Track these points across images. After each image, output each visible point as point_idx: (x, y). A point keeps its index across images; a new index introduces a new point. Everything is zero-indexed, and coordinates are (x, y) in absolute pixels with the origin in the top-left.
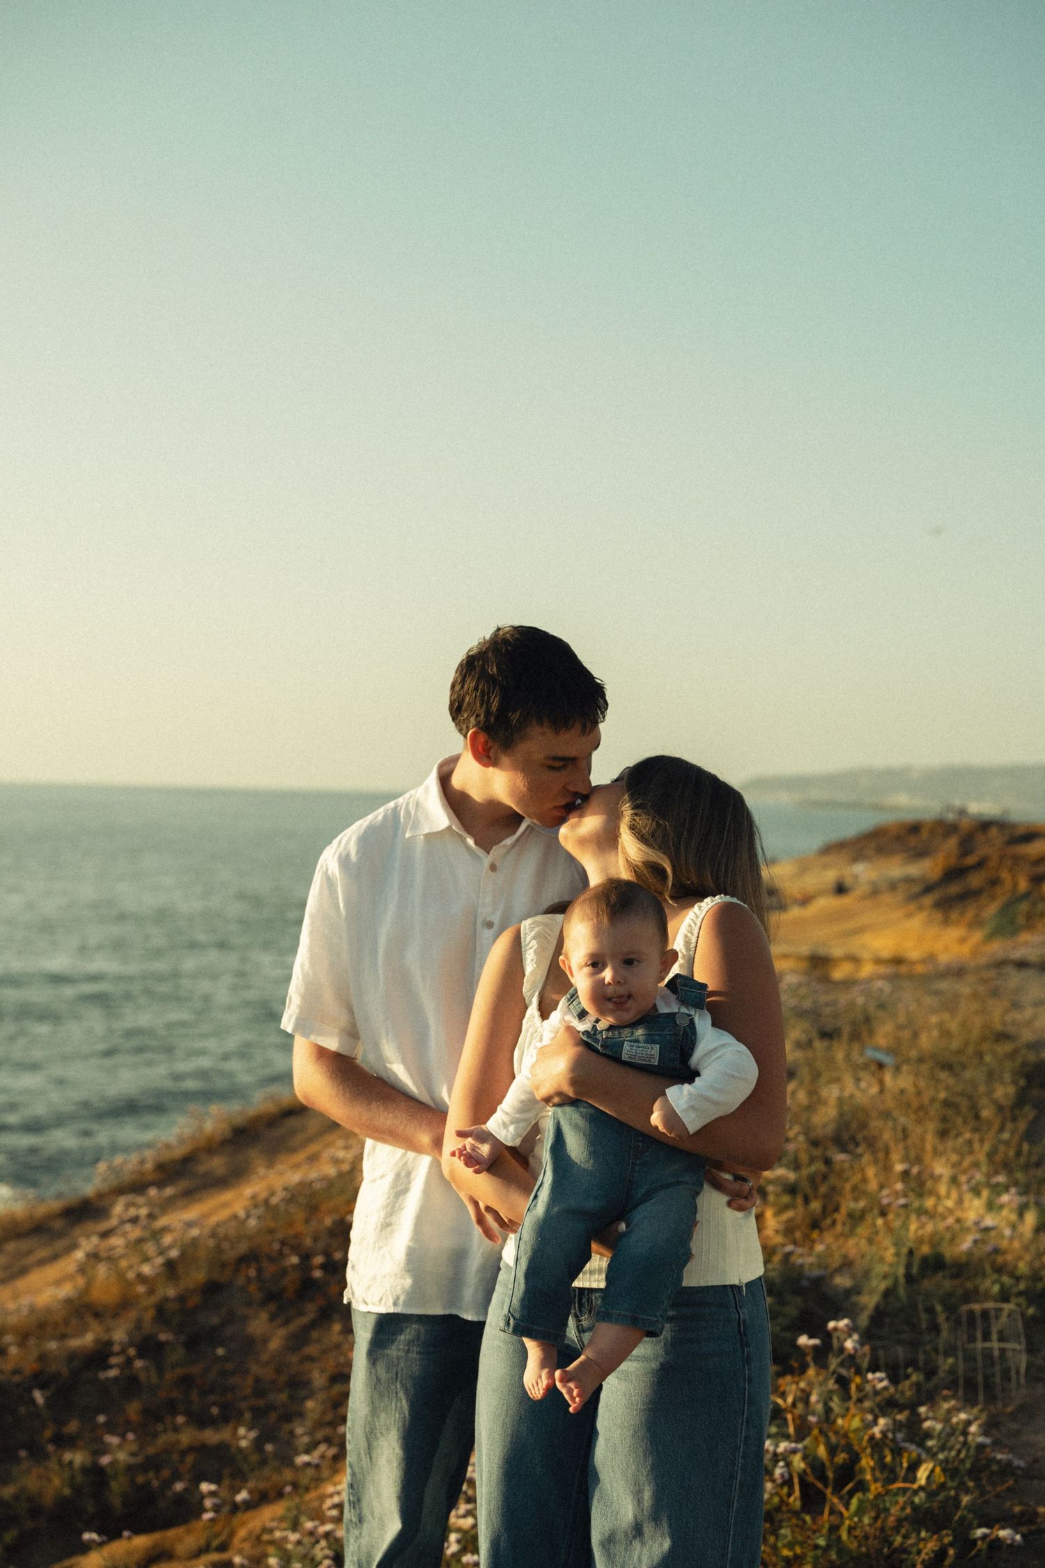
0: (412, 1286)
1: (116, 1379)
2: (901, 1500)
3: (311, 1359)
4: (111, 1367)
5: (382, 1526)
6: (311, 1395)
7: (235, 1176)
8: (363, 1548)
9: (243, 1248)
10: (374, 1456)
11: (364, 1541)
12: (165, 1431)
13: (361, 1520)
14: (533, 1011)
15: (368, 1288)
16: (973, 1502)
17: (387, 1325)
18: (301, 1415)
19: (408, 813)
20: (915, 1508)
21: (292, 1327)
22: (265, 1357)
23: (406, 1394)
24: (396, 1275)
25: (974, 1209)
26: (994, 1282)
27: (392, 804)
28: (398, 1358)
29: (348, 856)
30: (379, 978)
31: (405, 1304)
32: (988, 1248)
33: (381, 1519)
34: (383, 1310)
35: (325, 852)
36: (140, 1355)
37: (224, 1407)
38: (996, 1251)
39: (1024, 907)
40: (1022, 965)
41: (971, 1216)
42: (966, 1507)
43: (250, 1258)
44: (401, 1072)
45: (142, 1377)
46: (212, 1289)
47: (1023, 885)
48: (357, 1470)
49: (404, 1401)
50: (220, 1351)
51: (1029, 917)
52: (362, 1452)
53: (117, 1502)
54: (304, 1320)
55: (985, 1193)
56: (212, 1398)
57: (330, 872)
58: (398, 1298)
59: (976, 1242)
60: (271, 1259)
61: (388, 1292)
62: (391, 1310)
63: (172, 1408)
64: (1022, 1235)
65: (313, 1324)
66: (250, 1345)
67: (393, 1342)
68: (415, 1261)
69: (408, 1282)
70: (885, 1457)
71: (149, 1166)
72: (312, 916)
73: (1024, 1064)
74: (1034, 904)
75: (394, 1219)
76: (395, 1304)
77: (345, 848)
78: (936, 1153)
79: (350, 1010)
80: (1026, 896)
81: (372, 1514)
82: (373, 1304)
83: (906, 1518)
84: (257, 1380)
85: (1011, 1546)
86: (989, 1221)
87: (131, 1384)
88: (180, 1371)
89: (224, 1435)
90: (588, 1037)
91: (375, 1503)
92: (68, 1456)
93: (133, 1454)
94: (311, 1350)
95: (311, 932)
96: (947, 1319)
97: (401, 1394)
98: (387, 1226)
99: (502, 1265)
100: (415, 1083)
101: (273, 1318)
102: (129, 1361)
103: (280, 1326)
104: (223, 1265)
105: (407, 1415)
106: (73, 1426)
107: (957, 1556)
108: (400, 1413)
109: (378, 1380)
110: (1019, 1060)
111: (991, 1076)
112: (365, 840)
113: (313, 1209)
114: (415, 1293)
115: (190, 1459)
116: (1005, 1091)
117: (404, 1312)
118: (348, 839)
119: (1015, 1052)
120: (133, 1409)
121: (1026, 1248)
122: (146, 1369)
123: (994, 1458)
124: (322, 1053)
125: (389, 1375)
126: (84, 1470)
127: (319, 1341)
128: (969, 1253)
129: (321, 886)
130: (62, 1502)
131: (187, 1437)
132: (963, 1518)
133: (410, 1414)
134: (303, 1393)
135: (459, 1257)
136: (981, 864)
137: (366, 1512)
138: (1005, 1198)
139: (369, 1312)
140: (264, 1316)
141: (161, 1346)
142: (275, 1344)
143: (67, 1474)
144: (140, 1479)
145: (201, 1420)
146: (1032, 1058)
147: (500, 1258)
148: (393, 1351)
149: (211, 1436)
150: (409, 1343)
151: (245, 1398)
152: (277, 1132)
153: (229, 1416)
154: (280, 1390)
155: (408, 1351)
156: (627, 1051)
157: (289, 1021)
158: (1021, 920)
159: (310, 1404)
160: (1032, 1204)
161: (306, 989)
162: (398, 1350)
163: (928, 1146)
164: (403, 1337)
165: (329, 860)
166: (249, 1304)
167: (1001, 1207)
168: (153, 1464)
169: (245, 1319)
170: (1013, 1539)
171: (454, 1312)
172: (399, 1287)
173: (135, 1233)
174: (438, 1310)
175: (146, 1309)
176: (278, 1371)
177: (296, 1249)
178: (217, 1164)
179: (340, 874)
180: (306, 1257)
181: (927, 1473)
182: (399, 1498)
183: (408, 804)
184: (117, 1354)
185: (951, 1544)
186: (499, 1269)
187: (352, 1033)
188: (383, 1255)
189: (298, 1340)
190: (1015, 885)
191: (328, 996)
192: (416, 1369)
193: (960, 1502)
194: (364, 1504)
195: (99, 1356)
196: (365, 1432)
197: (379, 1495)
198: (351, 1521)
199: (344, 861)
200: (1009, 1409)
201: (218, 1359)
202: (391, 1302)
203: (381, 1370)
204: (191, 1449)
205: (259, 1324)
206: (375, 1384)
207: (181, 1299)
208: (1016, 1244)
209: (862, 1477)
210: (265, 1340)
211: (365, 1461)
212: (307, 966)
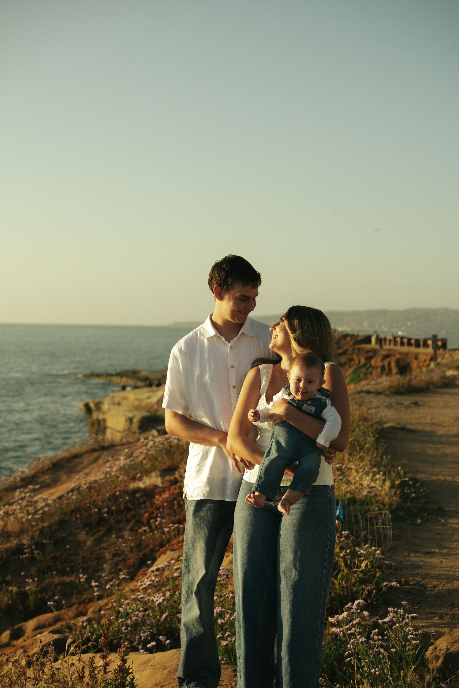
0: (209, 490)
1: (27, 558)
2: (355, 575)
3: (104, 548)
4: (25, 554)
5: (197, 573)
6: (105, 562)
7: (55, 482)
8: (190, 581)
9: (73, 507)
10: (195, 549)
11: (190, 579)
12: (48, 577)
13: (189, 571)
14: (263, 397)
15: (193, 492)
16: (380, 576)
17: (200, 504)
18: (103, 570)
19: (200, 332)
20: (360, 578)
21: (96, 536)
22: (85, 548)
23: (207, 526)
24: (203, 487)
25: (366, 481)
26: (377, 506)
27: (195, 330)
28: (204, 515)
29: (181, 348)
30: (195, 388)
31: (207, 496)
32: (372, 494)
33: (197, 570)
34: (199, 498)
35: (173, 348)
36: (36, 549)
37: (71, 567)
38: (376, 495)
39: (364, 370)
40: (368, 392)
41: (365, 483)
42: (378, 577)
43: (77, 510)
44: (206, 421)
45: (37, 557)
46: (62, 523)
47: (363, 361)
48: (188, 554)
49: (206, 530)
50: (68, 547)
51: (365, 374)
52: (190, 548)
53: (32, 604)
54: (101, 533)
55: (371, 475)
56: (66, 565)
57: (175, 354)
58: (204, 494)
59: (368, 492)
60: (85, 511)
61: (201, 492)
62: (202, 498)
63: (50, 568)
64: (385, 490)
65: (104, 535)
66: (79, 544)
67: (202, 510)
68: (210, 482)
69: (208, 489)
70: (347, 562)
71: (18, 479)
72: (171, 369)
73: (376, 430)
74: (367, 369)
75: (202, 468)
76: (203, 496)
77: (180, 345)
78: (350, 461)
79: (185, 400)
80: (364, 365)
81: (194, 569)
82: (195, 497)
83: (357, 581)
84: (83, 557)
85: (395, 588)
86: (372, 484)
87: (32, 560)
88: (52, 555)
89: (72, 578)
90: (292, 401)
91: (195, 565)
92: (10, 588)
93: (36, 587)
94: (104, 545)
95: (171, 374)
96: (362, 518)
97: (205, 528)
98: (199, 471)
99: (243, 482)
100: (211, 422)
101: (87, 533)
102: (32, 551)
103: (91, 536)
104: (65, 513)
105: (207, 533)
106: (9, 578)
107: (376, 593)
108: (204, 534)
109: (197, 523)
110: (374, 427)
111: (364, 434)
112: (187, 343)
113: (99, 492)
114: (210, 493)
115: (59, 588)
116: (371, 439)
117: (207, 499)
118: (181, 343)
119: (372, 426)
120: (33, 570)
121: (387, 495)
122: (39, 554)
123: (385, 563)
124: (176, 415)
125: (201, 521)
126: (17, 594)
127: (107, 542)
128: (366, 496)
129: (173, 359)
130: (9, 606)
131: (57, 580)
132: (377, 581)
133: (208, 534)
134: (102, 561)
135: (224, 481)
136: (344, 353)
137: (191, 568)
138: (378, 476)
139: (194, 500)
140: (84, 533)
141: (43, 545)
142: (89, 543)
143: (9, 595)
144: (39, 596)
145: (63, 573)
146: (379, 427)
147: (242, 479)
148: (202, 513)
149: (66, 579)
150: (208, 510)
151: (79, 564)
152: (71, 465)
153: (74, 571)
154: (93, 561)
155: (207, 513)
156: (305, 407)
157: (165, 404)
158: (362, 376)
159: (105, 565)
160: (387, 478)
161: (170, 393)
162: (204, 513)
163: (346, 459)
164: (205, 508)
165: (175, 350)
166: (77, 528)
167: (376, 480)
168: (44, 590)
169: (76, 534)
170: (397, 585)
171: (223, 499)
172: (205, 491)
173: (24, 503)
174: (218, 498)
175: (36, 532)
176: (91, 553)
177: (96, 506)
178: (47, 478)
179: (179, 355)
180: (100, 509)
181: (365, 565)
182: (205, 562)
183: (200, 329)
184: (27, 548)
185: (374, 589)
186: (241, 483)
187: (186, 408)
188: (198, 481)
189: (98, 541)
190: (359, 361)
191: (178, 396)
192: (210, 519)
193: (376, 575)
194: (191, 566)
195: (19, 550)
196: (192, 541)
197: (196, 562)
198: (185, 572)
199: (180, 350)
200: (387, 549)
201: (66, 550)
202: (202, 495)
203: (198, 520)
204: (59, 584)
205: (82, 535)
206: (196, 524)
207: (50, 527)
208: (383, 493)
209: (340, 568)
210: (85, 542)
211: (191, 551)
212: (170, 385)
